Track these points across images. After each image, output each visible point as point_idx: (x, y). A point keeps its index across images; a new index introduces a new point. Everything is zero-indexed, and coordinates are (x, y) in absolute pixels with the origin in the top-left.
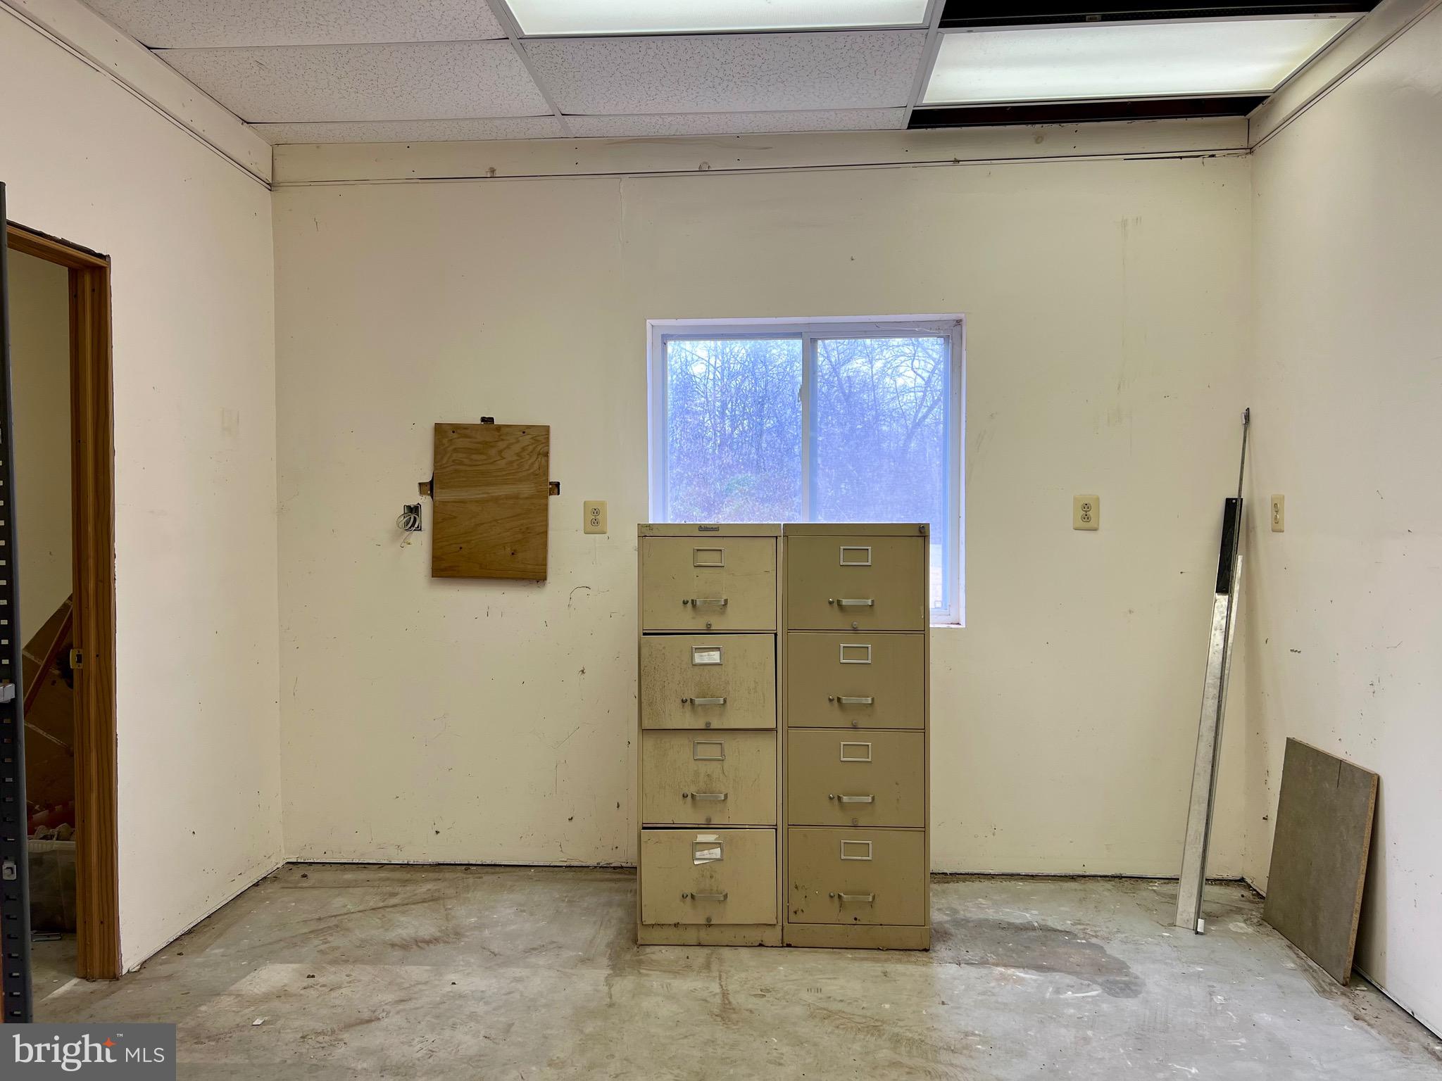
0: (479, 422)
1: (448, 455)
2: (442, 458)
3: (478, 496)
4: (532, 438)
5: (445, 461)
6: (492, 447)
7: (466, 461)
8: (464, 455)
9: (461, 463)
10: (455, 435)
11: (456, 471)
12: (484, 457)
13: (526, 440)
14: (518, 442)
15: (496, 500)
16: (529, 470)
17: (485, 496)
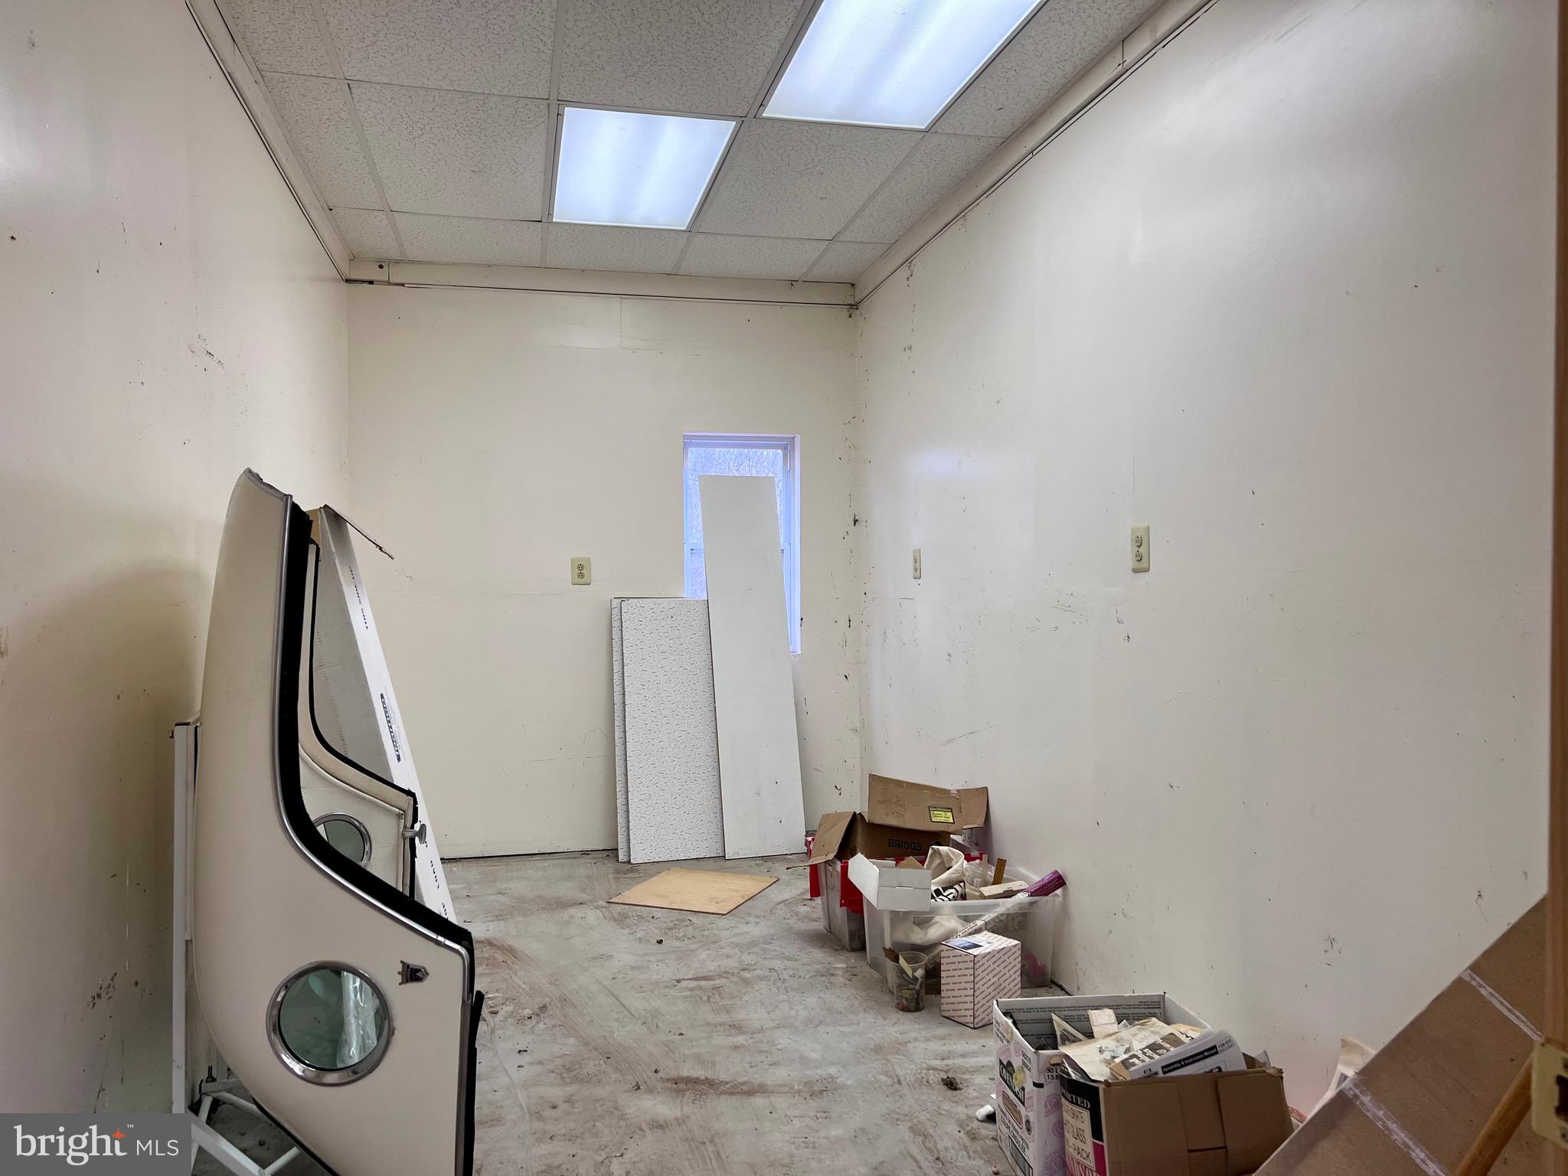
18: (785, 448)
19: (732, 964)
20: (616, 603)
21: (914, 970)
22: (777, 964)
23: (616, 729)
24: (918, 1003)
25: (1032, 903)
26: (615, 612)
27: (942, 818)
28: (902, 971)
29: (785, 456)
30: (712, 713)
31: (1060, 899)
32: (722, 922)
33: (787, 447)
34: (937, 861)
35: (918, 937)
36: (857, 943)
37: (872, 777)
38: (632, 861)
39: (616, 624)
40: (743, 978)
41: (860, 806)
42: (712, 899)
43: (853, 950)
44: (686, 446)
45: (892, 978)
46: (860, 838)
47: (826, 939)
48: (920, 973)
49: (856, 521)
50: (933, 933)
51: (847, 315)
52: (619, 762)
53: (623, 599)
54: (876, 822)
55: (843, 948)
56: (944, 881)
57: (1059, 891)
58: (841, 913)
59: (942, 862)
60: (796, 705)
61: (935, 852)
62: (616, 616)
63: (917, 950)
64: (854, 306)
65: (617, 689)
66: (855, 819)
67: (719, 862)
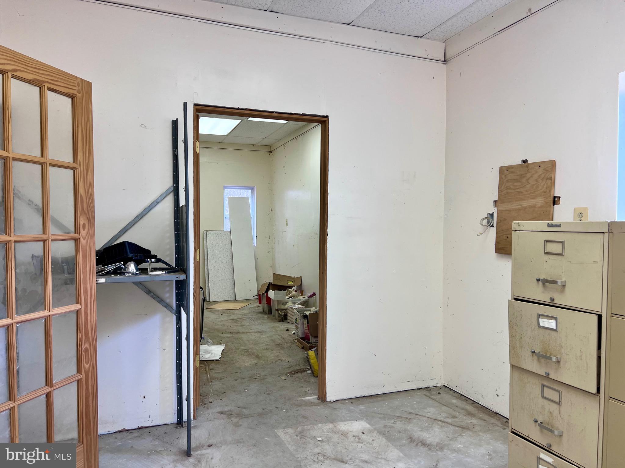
0: (520, 163)
1: (504, 184)
2: (502, 186)
3: (516, 207)
4: (544, 169)
5: (502, 188)
6: (524, 177)
7: (512, 187)
8: (511, 184)
9: (510, 189)
10: (508, 173)
11: (507, 193)
12: (520, 184)
13: (541, 171)
14: (536, 172)
15: (525, 208)
16: (541, 190)
17: (520, 206)
18: (252, 190)
19: (241, 317)
20: (205, 232)
21: (282, 313)
22: (251, 317)
23: (205, 266)
24: (282, 320)
25: (309, 299)
26: (205, 234)
27: (290, 283)
28: (279, 313)
29: (252, 191)
30: (232, 262)
31: (315, 298)
32: (237, 311)
33: (252, 189)
34: (289, 292)
35: (283, 307)
36: (270, 312)
37: (274, 274)
38: (211, 301)
39: (205, 238)
40: (243, 319)
41: (271, 281)
42: (233, 307)
43: (269, 314)
44: (224, 189)
45: (277, 315)
46: (271, 287)
47: (263, 312)
48: (283, 314)
49: (271, 210)
50: (286, 306)
51: (269, 154)
52: (206, 275)
53: (207, 231)
54: (275, 284)
55: (267, 314)
56: (290, 296)
57: (314, 297)
58: (266, 306)
59: (290, 292)
60: (255, 260)
61: (288, 290)
62: (205, 236)
63: (282, 310)
64: (271, 152)
65: (206, 255)
66: (270, 284)
67: (235, 301)
